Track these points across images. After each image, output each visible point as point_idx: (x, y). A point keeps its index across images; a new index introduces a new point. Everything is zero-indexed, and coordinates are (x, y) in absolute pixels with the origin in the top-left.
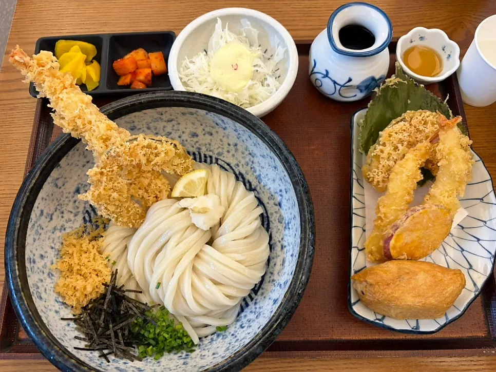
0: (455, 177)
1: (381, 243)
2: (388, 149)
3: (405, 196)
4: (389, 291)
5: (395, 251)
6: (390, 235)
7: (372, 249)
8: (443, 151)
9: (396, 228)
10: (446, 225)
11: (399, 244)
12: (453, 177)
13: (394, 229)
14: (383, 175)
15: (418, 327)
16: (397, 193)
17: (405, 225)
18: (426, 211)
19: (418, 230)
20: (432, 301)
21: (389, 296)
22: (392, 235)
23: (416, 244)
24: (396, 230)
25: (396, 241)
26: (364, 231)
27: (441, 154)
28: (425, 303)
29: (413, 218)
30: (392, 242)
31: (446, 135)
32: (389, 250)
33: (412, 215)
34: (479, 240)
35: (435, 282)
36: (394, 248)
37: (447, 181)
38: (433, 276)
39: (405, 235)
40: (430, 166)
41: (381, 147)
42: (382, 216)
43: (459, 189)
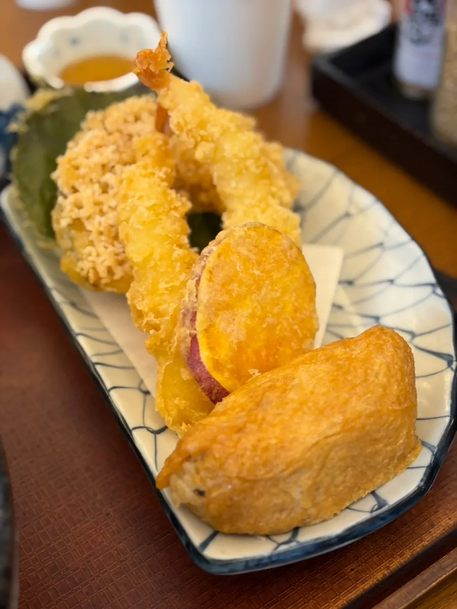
0: (247, 168)
1: (185, 375)
2: (88, 193)
3: (172, 251)
4: (248, 441)
5: (226, 374)
6: (189, 339)
7: (177, 405)
8: (186, 124)
9: (189, 317)
10: (293, 263)
11: (223, 354)
12: (244, 172)
13: (188, 322)
14: (111, 249)
15: (381, 504)
16: (151, 254)
17: (204, 297)
18: (228, 245)
19: (241, 298)
20: (360, 405)
21: (259, 452)
22: (194, 339)
23: (263, 336)
24: (193, 320)
25: (211, 349)
26: (147, 393)
27: (188, 133)
28: (346, 423)
29: (211, 272)
30: (205, 354)
31: (170, 93)
32: (210, 377)
33: (204, 267)
34: (391, 281)
35: (339, 367)
36: (218, 365)
37: (241, 186)
38: (327, 360)
39: (221, 324)
40: (203, 197)
41: (72, 198)
42: (151, 318)
43: (274, 189)
